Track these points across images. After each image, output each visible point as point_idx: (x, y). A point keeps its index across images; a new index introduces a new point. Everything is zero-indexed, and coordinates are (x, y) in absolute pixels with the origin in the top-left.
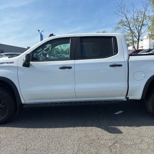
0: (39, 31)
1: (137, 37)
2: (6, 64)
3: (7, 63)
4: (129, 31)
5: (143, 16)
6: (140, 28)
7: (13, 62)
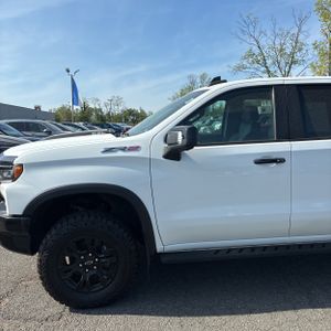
0: (68, 71)
2: (120, 154)
3: (124, 149)
5: (294, 44)
6: (287, 69)
7: (136, 148)
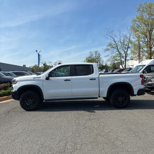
0: (37, 51)
1: (124, 58)
4: (117, 53)
5: (128, 40)
6: (126, 50)
